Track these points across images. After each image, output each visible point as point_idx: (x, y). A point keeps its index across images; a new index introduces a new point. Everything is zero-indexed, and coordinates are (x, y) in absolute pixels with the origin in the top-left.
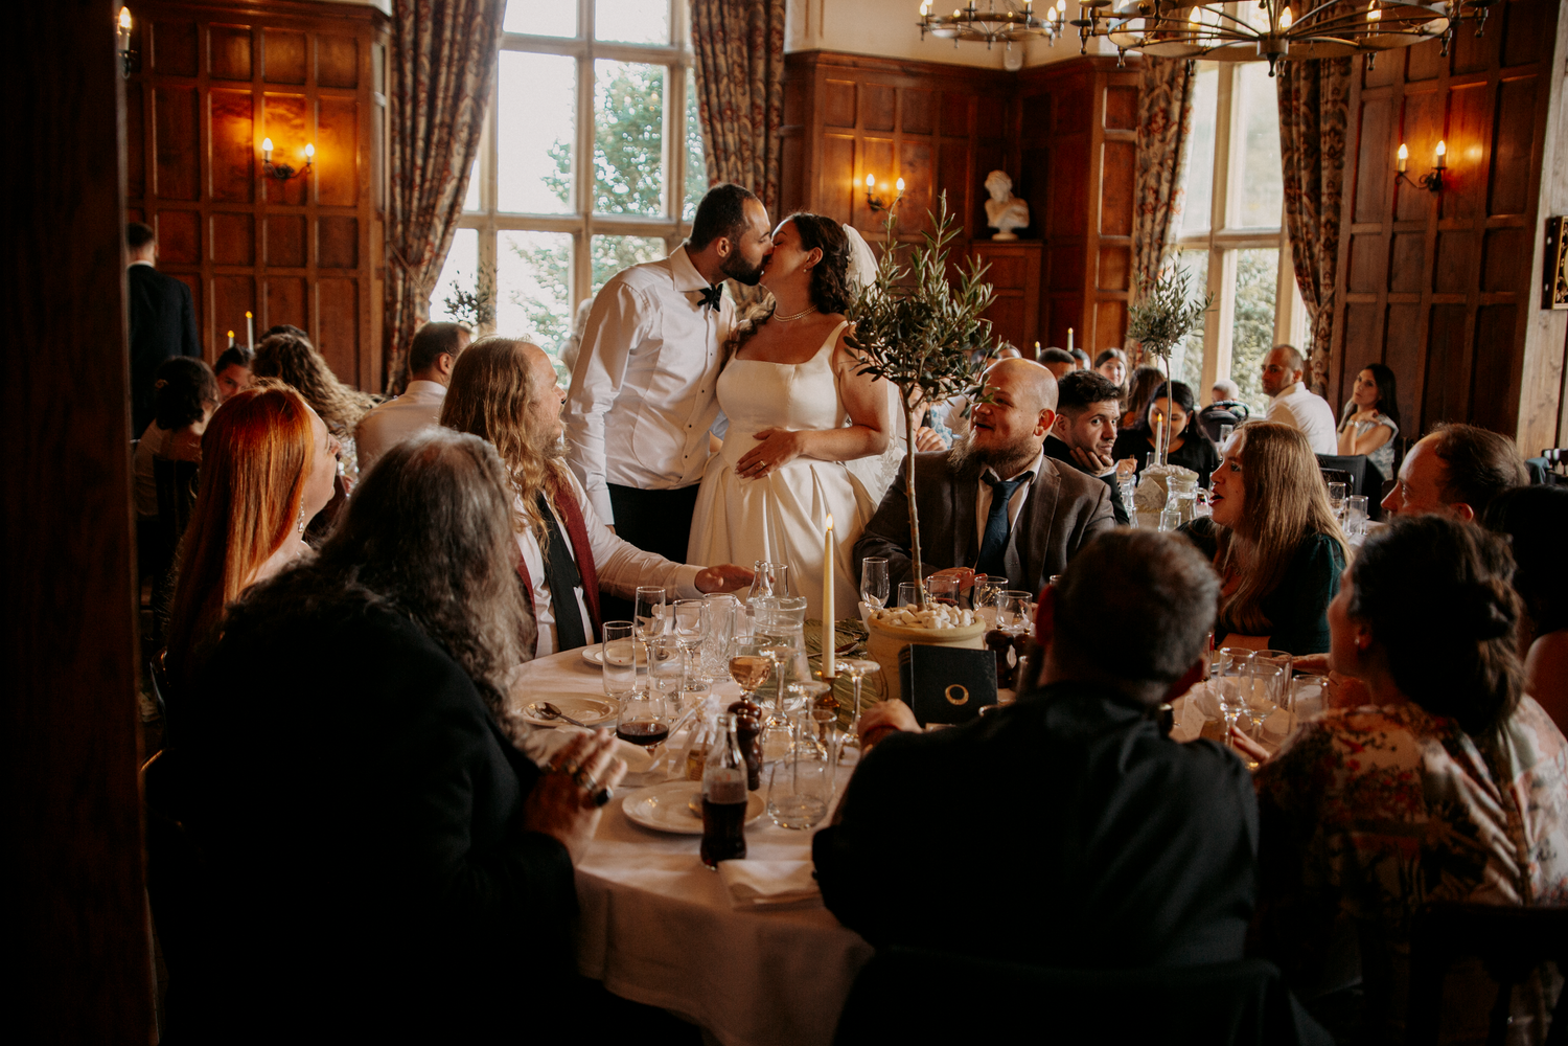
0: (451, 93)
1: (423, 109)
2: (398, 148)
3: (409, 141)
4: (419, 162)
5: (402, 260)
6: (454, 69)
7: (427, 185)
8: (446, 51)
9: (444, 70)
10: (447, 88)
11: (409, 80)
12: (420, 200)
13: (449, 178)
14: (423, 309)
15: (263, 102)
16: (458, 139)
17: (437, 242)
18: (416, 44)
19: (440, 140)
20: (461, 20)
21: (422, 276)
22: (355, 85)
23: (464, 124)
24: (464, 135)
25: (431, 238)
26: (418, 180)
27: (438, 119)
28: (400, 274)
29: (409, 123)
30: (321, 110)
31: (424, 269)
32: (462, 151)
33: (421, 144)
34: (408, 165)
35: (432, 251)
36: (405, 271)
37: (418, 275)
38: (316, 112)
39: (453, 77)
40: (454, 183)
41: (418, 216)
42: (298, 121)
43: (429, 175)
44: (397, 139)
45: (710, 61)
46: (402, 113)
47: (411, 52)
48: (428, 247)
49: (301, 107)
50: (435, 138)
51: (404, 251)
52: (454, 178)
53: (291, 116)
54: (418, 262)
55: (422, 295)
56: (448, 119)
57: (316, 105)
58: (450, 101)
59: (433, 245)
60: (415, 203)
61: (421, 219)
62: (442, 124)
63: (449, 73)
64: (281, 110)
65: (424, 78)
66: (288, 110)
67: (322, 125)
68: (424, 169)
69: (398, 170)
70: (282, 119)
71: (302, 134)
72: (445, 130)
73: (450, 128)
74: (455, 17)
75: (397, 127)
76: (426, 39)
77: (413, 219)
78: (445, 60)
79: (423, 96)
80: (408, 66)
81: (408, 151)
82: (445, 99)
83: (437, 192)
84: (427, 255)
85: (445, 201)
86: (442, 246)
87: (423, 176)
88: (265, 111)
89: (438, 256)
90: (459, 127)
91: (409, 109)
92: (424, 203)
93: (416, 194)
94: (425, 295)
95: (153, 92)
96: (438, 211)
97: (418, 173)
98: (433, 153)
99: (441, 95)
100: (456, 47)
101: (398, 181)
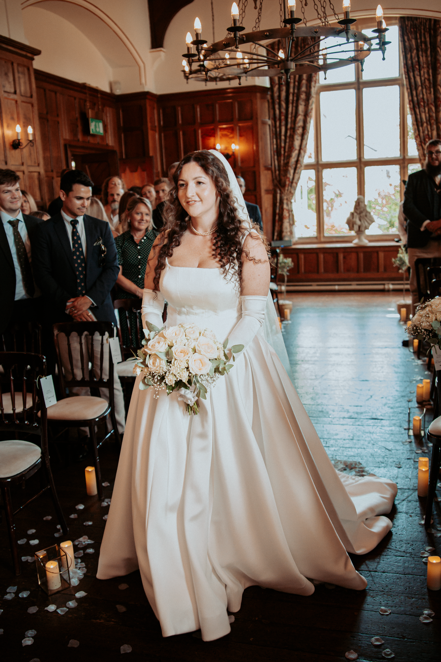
0: (294, 114)
1: (283, 123)
2: (275, 140)
3: (278, 137)
4: (283, 145)
5: (279, 185)
6: (294, 105)
7: (286, 154)
8: (291, 97)
9: (290, 106)
10: (292, 113)
11: (277, 112)
12: (284, 160)
13: (294, 150)
14: (287, 204)
15: (218, 130)
16: (296, 133)
17: (291, 177)
18: (279, 96)
19: (290, 135)
20: (297, 83)
21: (286, 191)
22: (251, 118)
23: (299, 127)
24: (300, 131)
25: (288, 176)
26: (283, 152)
27: (289, 126)
28: (279, 191)
29: (278, 130)
30: (240, 130)
31: (286, 188)
32: (299, 138)
33: (283, 137)
34: (279, 146)
35: (289, 181)
36: (280, 190)
37: (285, 191)
38: (238, 131)
39: (294, 108)
40: (296, 152)
41: (283, 167)
42: (231, 136)
43: (287, 150)
44: (274, 137)
45: (413, 80)
46: (275, 126)
47: (277, 101)
48: (287, 180)
49: (232, 130)
50: (288, 134)
51: (280, 181)
52: (296, 150)
53: (228, 134)
54: (284, 186)
55: (287, 199)
56: (293, 126)
57: (238, 128)
58: (293, 118)
59: (289, 178)
60: (282, 162)
61: (285, 168)
62: (291, 128)
63: (293, 106)
64: (225, 132)
65: (283, 111)
66: (228, 132)
67: (241, 136)
68: (285, 148)
69: (275, 149)
70: (226, 136)
71: (233, 140)
72: (292, 130)
73: (293, 129)
74: (294, 82)
75: (274, 132)
76: (283, 94)
77: (282, 168)
78: (291, 101)
79: (283, 117)
80: (277, 106)
81: (279, 141)
82: (291, 118)
83: (289, 156)
84: (287, 183)
85: (293, 160)
86: (293, 179)
87: (284, 150)
88: (219, 133)
89: (292, 183)
90: (296, 128)
91: (278, 124)
92: (285, 161)
93: (282, 158)
94: (289, 199)
95: (181, 133)
96: (290, 164)
97: (282, 149)
98: (288, 140)
99: (290, 116)
100: (295, 95)
101: (275, 154)
